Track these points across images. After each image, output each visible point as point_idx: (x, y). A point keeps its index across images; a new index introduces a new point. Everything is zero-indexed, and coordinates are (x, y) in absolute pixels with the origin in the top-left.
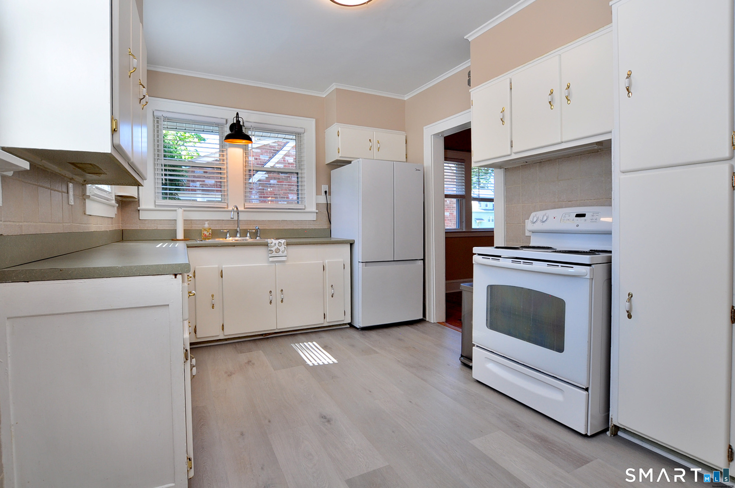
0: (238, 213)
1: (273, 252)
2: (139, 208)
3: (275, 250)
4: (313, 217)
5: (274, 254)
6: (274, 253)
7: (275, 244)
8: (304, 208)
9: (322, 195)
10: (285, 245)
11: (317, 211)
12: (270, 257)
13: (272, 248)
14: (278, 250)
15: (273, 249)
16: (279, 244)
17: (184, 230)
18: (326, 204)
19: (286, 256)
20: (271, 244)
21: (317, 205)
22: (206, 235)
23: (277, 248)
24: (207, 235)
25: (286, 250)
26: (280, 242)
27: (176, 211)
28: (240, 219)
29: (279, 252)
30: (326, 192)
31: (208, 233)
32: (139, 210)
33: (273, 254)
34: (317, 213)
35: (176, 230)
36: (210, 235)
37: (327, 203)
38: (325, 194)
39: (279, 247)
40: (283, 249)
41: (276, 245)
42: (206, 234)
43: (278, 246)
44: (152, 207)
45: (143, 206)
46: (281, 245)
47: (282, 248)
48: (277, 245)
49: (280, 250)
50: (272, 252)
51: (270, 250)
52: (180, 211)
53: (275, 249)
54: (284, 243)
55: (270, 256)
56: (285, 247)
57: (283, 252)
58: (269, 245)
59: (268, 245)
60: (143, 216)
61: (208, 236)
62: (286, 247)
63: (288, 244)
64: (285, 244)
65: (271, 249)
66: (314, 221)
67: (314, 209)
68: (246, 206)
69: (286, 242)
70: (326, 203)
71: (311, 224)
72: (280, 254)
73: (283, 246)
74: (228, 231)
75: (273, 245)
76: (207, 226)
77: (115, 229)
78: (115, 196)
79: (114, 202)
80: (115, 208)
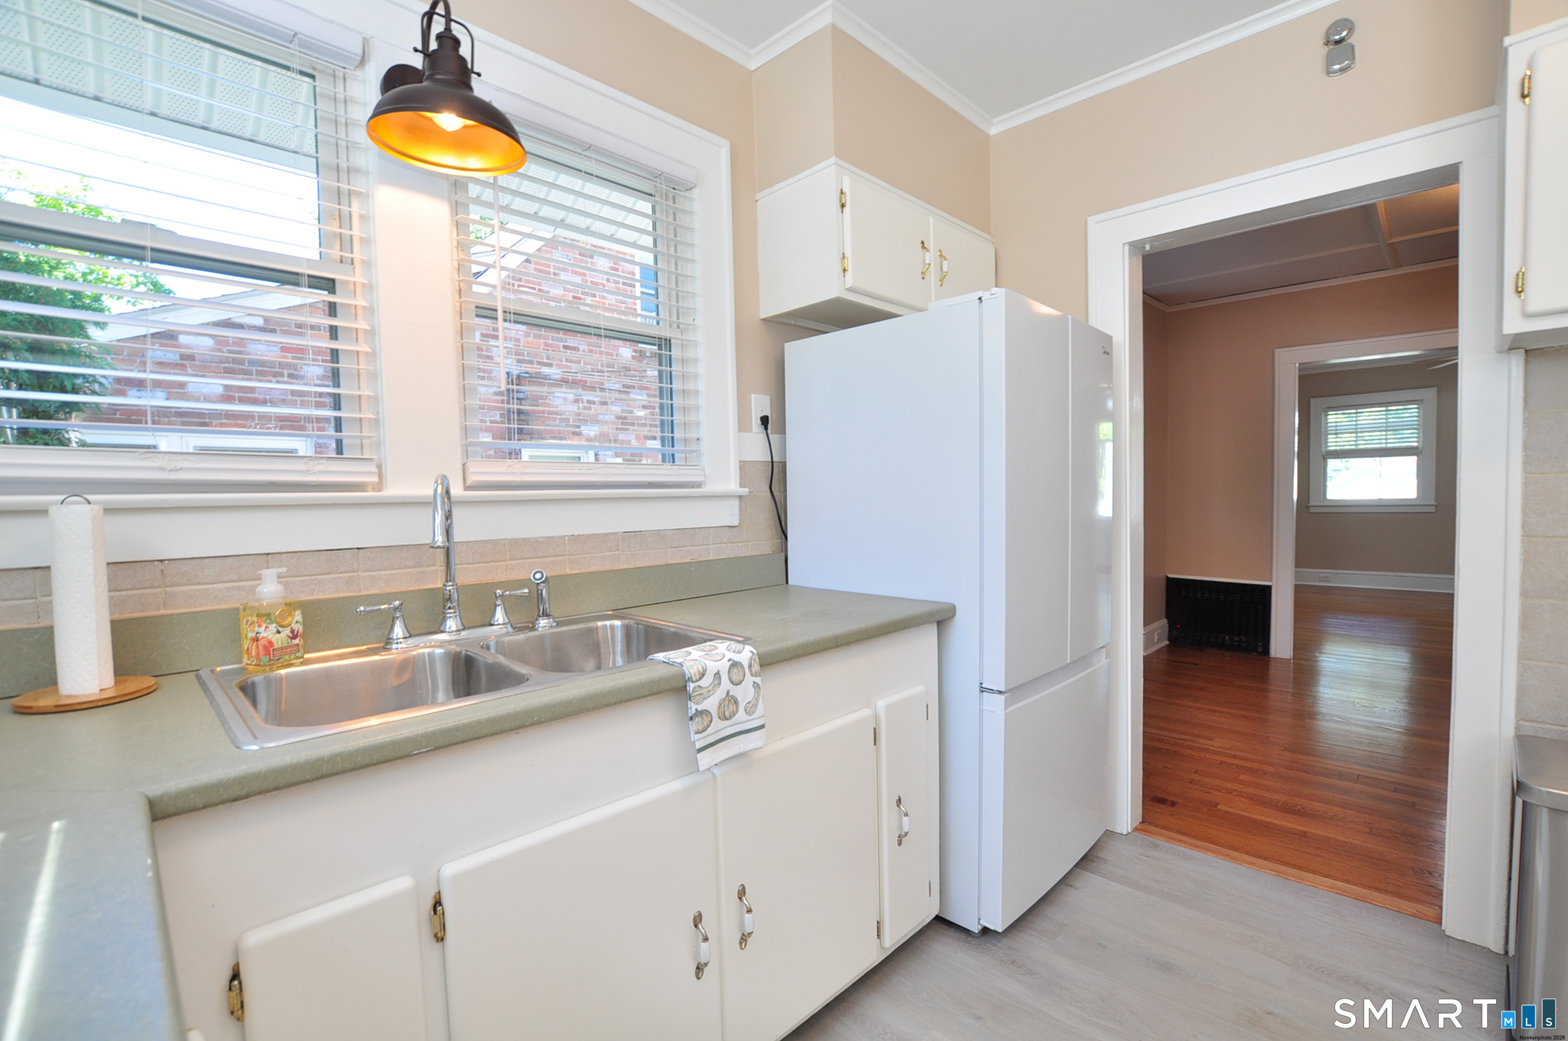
0: (448, 513)
1: (711, 721)
3: (719, 707)
4: (728, 514)
6: (717, 724)
7: (718, 674)
9: (751, 431)
10: (755, 674)
11: (745, 491)
12: (699, 749)
13: (705, 699)
14: (728, 707)
15: (711, 704)
16: (735, 670)
17: (115, 625)
18: (770, 464)
19: (762, 727)
20: (701, 683)
21: (744, 466)
22: (271, 643)
23: (728, 692)
24: (278, 645)
25: (759, 699)
26: (734, 665)
28: (458, 541)
29: (734, 714)
30: (765, 421)
31: (287, 632)
33: (709, 731)
34: (741, 498)
36: (296, 641)
37: (772, 462)
38: (762, 428)
39: (733, 690)
40: (750, 693)
41: (720, 680)
42: (272, 633)
43: (730, 686)
46: (741, 675)
47: (745, 691)
48: (725, 678)
49: (735, 702)
50: (708, 722)
51: (698, 713)
53: (717, 705)
54: (750, 666)
55: (699, 745)
56: (756, 685)
57: (749, 709)
58: (691, 686)
59: (686, 687)
61: (282, 648)
62: (757, 680)
63: (764, 665)
64: (756, 668)
65: (700, 708)
66: (733, 529)
67: (733, 486)
69: (756, 658)
70: (770, 460)
71: (725, 540)
72: (741, 719)
73: (749, 679)
74: (396, 609)
75: (707, 685)
76: (268, 590)
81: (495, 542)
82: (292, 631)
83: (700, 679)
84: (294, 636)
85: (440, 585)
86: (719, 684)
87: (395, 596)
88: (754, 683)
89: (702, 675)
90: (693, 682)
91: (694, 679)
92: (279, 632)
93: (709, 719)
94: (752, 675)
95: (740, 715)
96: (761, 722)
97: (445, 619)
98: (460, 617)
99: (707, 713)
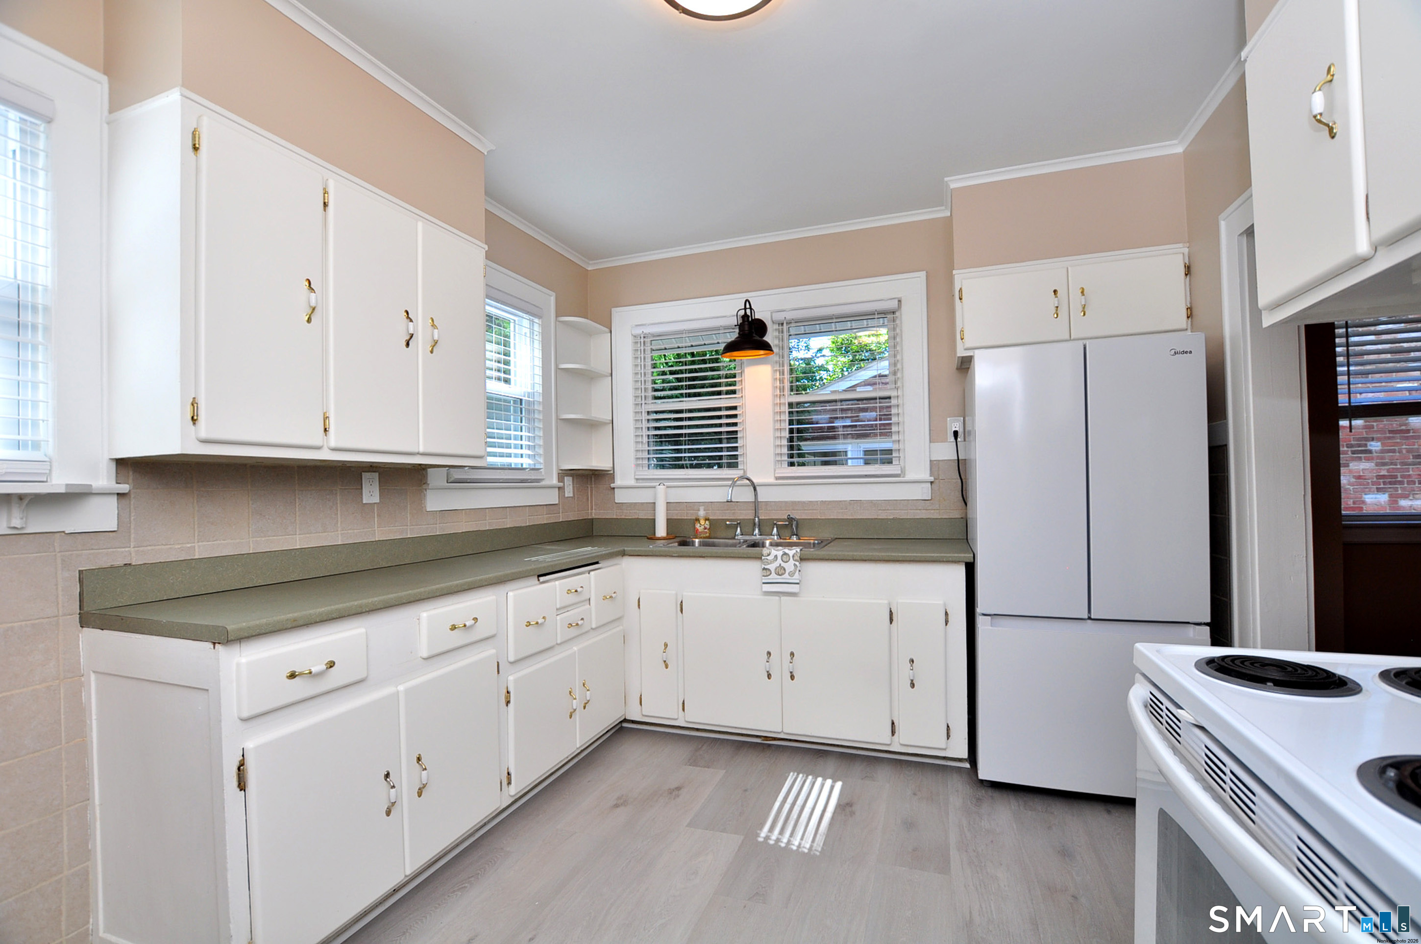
0: (755, 489)
1: (771, 574)
2: (612, 485)
3: (776, 569)
4: (923, 492)
5: (774, 577)
6: (773, 575)
7: (776, 556)
8: (899, 472)
9: (945, 441)
10: (796, 560)
11: (932, 479)
12: (764, 583)
13: (769, 564)
14: (781, 571)
15: (772, 567)
16: (785, 556)
17: (668, 520)
18: (957, 461)
19: (798, 584)
20: (767, 558)
21: (934, 465)
22: (698, 530)
23: (780, 565)
24: (700, 531)
25: (797, 572)
26: (785, 554)
27: (655, 487)
28: (759, 500)
29: (783, 574)
30: (956, 434)
31: (703, 527)
32: (614, 488)
33: (769, 577)
34: (932, 483)
35: (654, 520)
36: (706, 530)
37: (959, 459)
38: (953, 439)
39: (783, 564)
40: (792, 568)
41: (777, 558)
42: (699, 528)
43: (781, 562)
44: (632, 482)
45: (619, 482)
46: (788, 560)
47: (790, 566)
48: (780, 558)
49: (784, 569)
50: (768, 573)
51: (764, 569)
52: (661, 489)
53: (774, 568)
54: (793, 556)
55: (764, 581)
56: (795, 565)
57: (792, 574)
58: (763, 558)
59: (761, 558)
60: (620, 497)
62: (797, 563)
63: (802, 559)
64: (797, 558)
65: (766, 567)
66: (927, 502)
67: (926, 475)
68: (776, 475)
69: (799, 555)
70: (956, 458)
71: (920, 508)
72: (786, 577)
73: (792, 562)
74: (738, 523)
75: (771, 559)
76: (702, 513)
77: (561, 520)
78: (561, 472)
79: (555, 481)
80: (557, 489)
81: (786, 502)
84: (705, 528)
85: (752, 517)
86: (776, 560)
87: (738, 520)
89: (769, 555)
91: (765, 555)
93: (770, 572)
94: (794, 560)
95: (786, 575)
96: (798, 581)
97: (754, 530)
98: (759, 530)
99: (769, 570)
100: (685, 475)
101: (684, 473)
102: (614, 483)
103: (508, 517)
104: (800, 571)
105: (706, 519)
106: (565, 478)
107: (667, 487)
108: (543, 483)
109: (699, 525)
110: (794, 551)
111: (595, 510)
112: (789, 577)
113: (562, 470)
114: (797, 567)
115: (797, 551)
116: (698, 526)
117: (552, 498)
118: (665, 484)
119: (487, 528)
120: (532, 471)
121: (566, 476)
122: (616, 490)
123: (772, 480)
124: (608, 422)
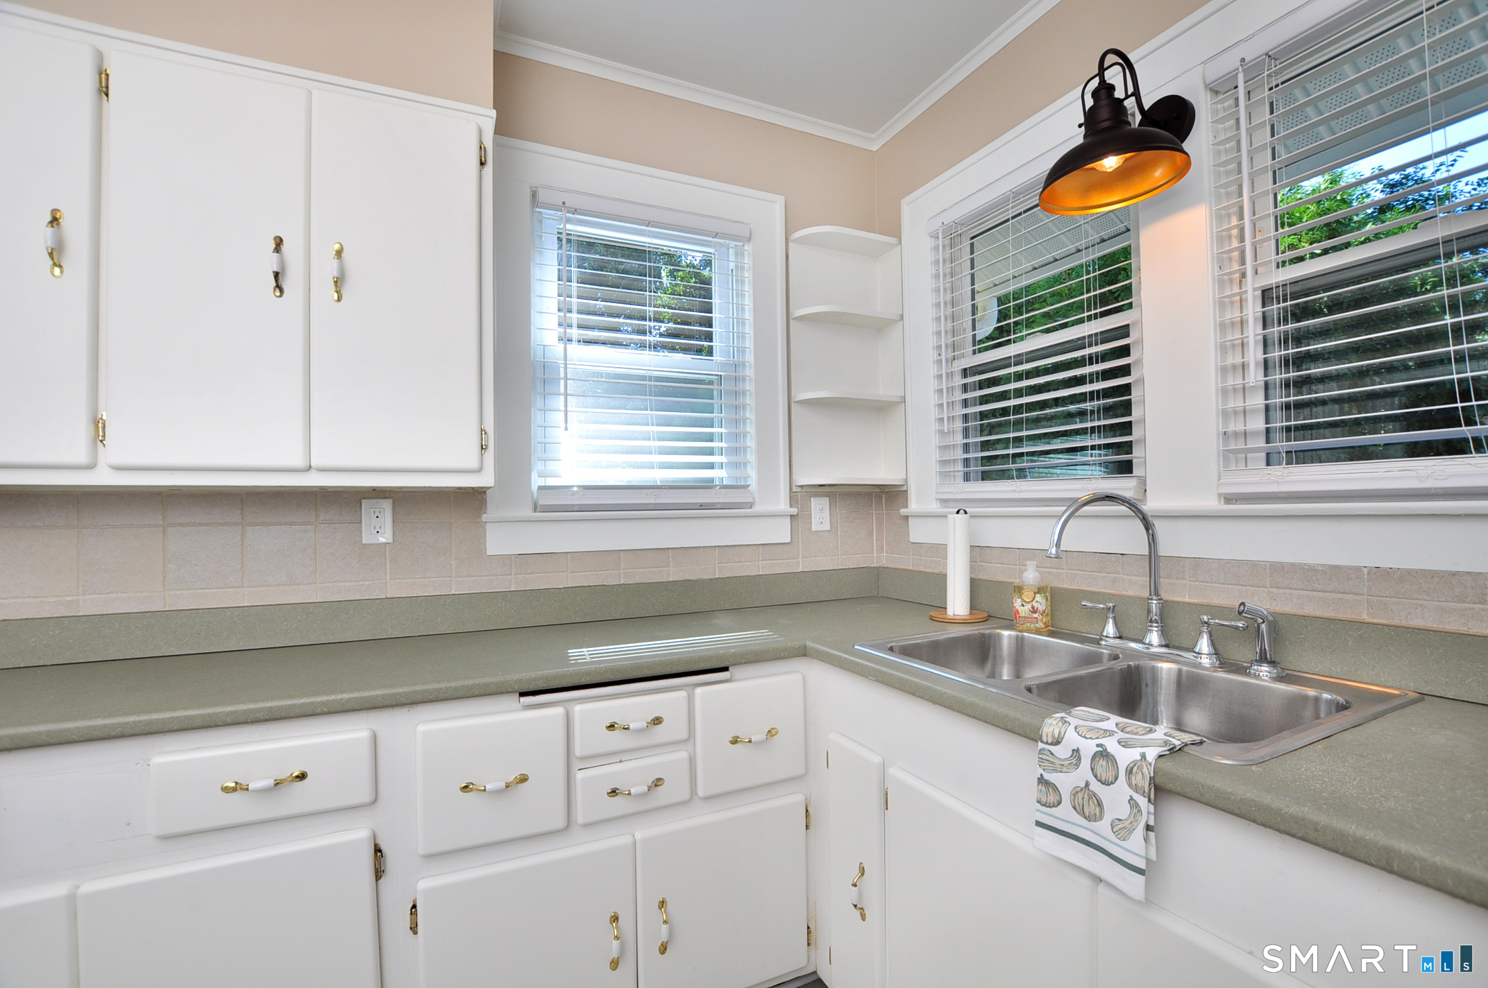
0: (1148, 526)
1: (1059, 803)
2: (903, 511)
3: (1075, 794)
5: (1065, 815)
6: (1066, 810)
7: (1076, 753)
10: (1136, 789)
12: (1042, 824)
13: (1056, 770)
14: (1088, 802)
15: (1066, 782)
16: (1102, 762)
19: (1141, 870)
20: (1052, 748)
22: (1018, 611)
23: (1087, 784)
24: (1022, 614)
25: (1140, 829)
26: (1103, 754)
28: (1161, 556)
29: (1095, 818)
31: (1028, 607)
32: (907, 517)
33: (1056, 812)
36: (1036, 615)
39: (1095, 786)
40: (1124, 811)
41: (1079, 758)
42: (1020, 609)
43: (1091, 778)
44: (933, 506)
45: (914, 505)
46: (1111, 774)
47: (1117, 801)
48: (1086, 762)
49: (1100, 804)
50: (1052, 798)
51: (1041, 780)
52: (960, 520)
53: (1071, 788)
54: (1129, 772)
55: (1042, 817)
56: (1136, 801)
57: (1121, 830)
58: (1042, 745)
59: (1037, 743)
60: (919, 532)
61: (1025, 617)
62: (1142, 801)
63: (1160, 792)
64: (1143, 781)
65: (1047, 776)
68: (1223, 490)
69: (1148, 772)
72: (1101, 831)
73: (1122, 789)
74: (1109, 609)
75: (1062, 757)
76: (1031, 576)
77: (800, 570)
78: (799, 490)
79: (783, 505)
80: (789, 518)
82: (1033, 607)
83: (1052, 744)
84: (1034, 611)
86: (1077, 765)
87: (1110, 597)
88: (1131, 799)
89: (1057, 742)
90: (1042, 742)
91: (1044, 739)
92: (1023, 605)
93: (1057, 798)
94: (1130, 785)
95: (1104, 826)
96: (1141, 864)
97: (1147, 631)
98: (1164, 633)
99: (1055, 788)
100: (1013, 491)
101: (1013, 488)
102: (907, 507)
103: (671, 565)
104: (1148, 828)
105: (1040, 590)
106: (812, 499)
107: (971, 516)
108: (757, 509)
109: (1019, 600)
110: (1133, 754)
111: (886, 553)
112: (1113, 837)
113: (801, 486)
114: (1140, 811)
115: (1143, 756)
116: (1017, 603)
117: (780, 532)
118: (967, 510)
119: (622, 582)
120: (724, 491)
121: (815, 496)
122: (910, 519)
123: (1211, 503)
124: (898, 400)
